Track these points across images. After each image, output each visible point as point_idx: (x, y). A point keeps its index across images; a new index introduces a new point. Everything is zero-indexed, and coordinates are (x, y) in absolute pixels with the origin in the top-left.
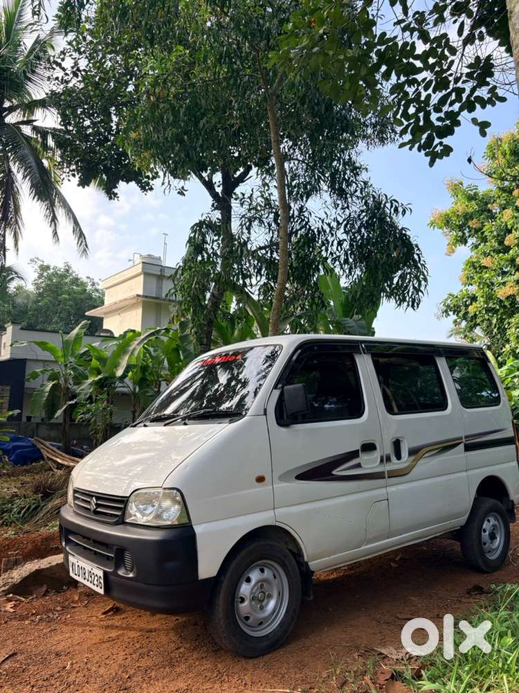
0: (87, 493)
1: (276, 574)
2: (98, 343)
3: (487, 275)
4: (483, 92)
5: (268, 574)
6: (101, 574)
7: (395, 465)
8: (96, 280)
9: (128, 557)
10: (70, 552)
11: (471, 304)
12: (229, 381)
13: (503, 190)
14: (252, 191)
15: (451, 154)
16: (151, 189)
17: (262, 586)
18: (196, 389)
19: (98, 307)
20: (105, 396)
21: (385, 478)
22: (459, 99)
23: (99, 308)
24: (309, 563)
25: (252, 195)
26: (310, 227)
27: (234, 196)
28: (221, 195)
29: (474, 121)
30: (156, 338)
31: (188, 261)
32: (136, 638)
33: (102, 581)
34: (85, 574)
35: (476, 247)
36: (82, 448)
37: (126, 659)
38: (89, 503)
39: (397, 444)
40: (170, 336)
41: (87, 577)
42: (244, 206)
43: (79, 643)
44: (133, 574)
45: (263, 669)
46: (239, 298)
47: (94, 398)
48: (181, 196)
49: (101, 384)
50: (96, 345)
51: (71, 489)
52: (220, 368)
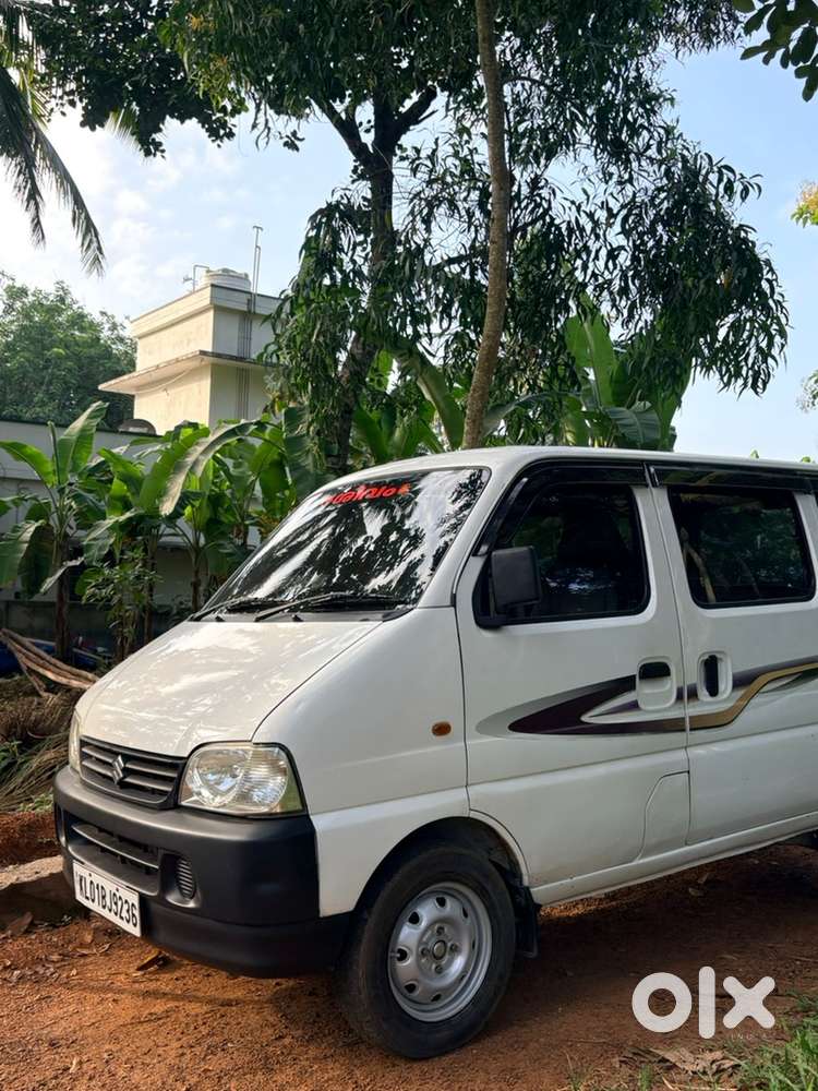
0: (106, 747)
1: (470, 912)
2: (125, 448)
5: (452, 908)
6: (134, 899)
7: (706, 705)
8: (118, 320)
9: (185, 870)
10: (78, 857)
12: (386, 531)
14: (436, 143)
16: (230, 135)
17: (440, 931)
18: (320, 545)
19: (124, 374)
20: (139, 554)
21: (684, 730)
23: (125, 377)
24: (532, 890)
25: (434, 151)
26: (552, 219)
27: (398, 153)
28: (371, 150)
30: (240, 440)
31: (304, 288)
32: (201, 1017)
33: (137, 913)
34: (104, 897)
36: (95, 652)
37: (183, 1054)
38: (109, 766)
39: (711, 666)
40: (267, 437)
41: (108, 904)
42: (419, 175)
43: (93, 1024)
44: (195, 902)
45: (440, 1081)
46: (404, 365)
47: (118, 556)
48: (290, 151)
49: (130, 529)
50: (119, 450)
51: (75, 739)
52: (367, 507)
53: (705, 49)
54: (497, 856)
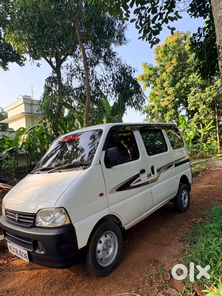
0: (13, 211)
1: (112, 237)
2: (8, 134)
3: (157, 98)
4: (172, 15)
5: (109, 237)
6: (26, 252)
7: (153, 177)
8: (3, 108)
9: (39, 244)
10: (8, 240)
11: (152, 109)
12: (73, 149)
13: (161, 66)
14: (71, 63)
15: (159, 42)
16: (24, 65)
17: (106, 243)
18: (58, 153)
19: (5, 119)
20: (14, 157)
21: (149, 183)
22: (161, 18)
23: (6, 119)
24: (125, 227)
25: (71, 65)
26: (97, 79)
27: (61, 68)
28: (56, 67)
29: (169, 27)
30: (34, 130)
31: (46, 95)
32: (47, 274)
33: (27, 256)
34: (17, 251)
35: (153, 87)
36: (6, 179)
37: (44, 288)
38: (14, 216)
39: (152, 168)
40: (40, 129)
41: (19, 253)
42: (68, 70)
43: (18, 282)
44: (44, 252)
45: (113, 282)
46: (70, 110)
47: (9, 158)
48: (38, 67)
49: (11, 152)
50: (7, 135)
51: (4, 209)
52: (67, 144)
53: (120, 46)
54: (115, 220)
